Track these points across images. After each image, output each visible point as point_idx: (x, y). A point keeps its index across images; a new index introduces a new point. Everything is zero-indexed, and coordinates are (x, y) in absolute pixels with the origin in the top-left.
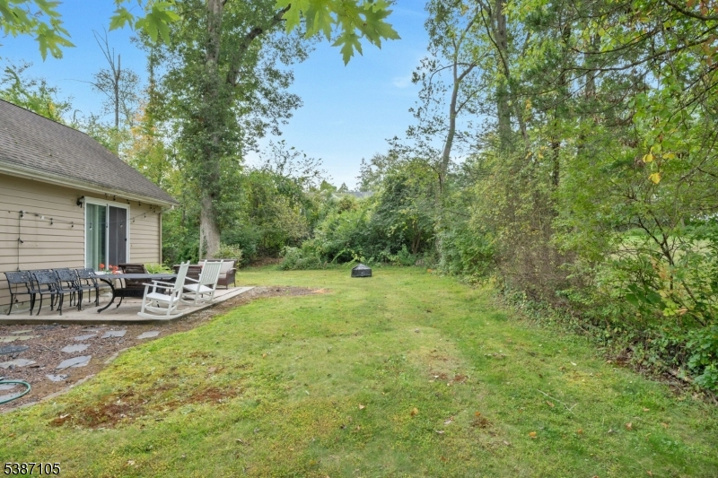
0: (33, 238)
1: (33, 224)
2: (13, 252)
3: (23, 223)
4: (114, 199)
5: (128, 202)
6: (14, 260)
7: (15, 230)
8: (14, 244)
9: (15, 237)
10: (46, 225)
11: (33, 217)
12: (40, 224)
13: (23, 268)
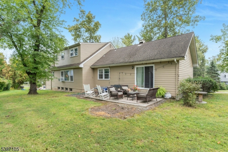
0: (122, 78)
1: (122, 75)
2: (118, 81)
3: (120, 75)
4: (146, 64)
5: (153, 63)
6: (118, 82)
7: (119, 76)
8: (118, 79)
9: (119, 78)
10: (125, 75)
11: (122, 73)
12: (123, 75)
13: (120, 84)
